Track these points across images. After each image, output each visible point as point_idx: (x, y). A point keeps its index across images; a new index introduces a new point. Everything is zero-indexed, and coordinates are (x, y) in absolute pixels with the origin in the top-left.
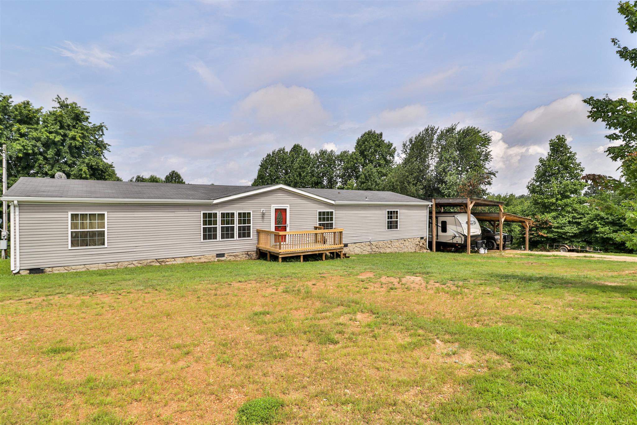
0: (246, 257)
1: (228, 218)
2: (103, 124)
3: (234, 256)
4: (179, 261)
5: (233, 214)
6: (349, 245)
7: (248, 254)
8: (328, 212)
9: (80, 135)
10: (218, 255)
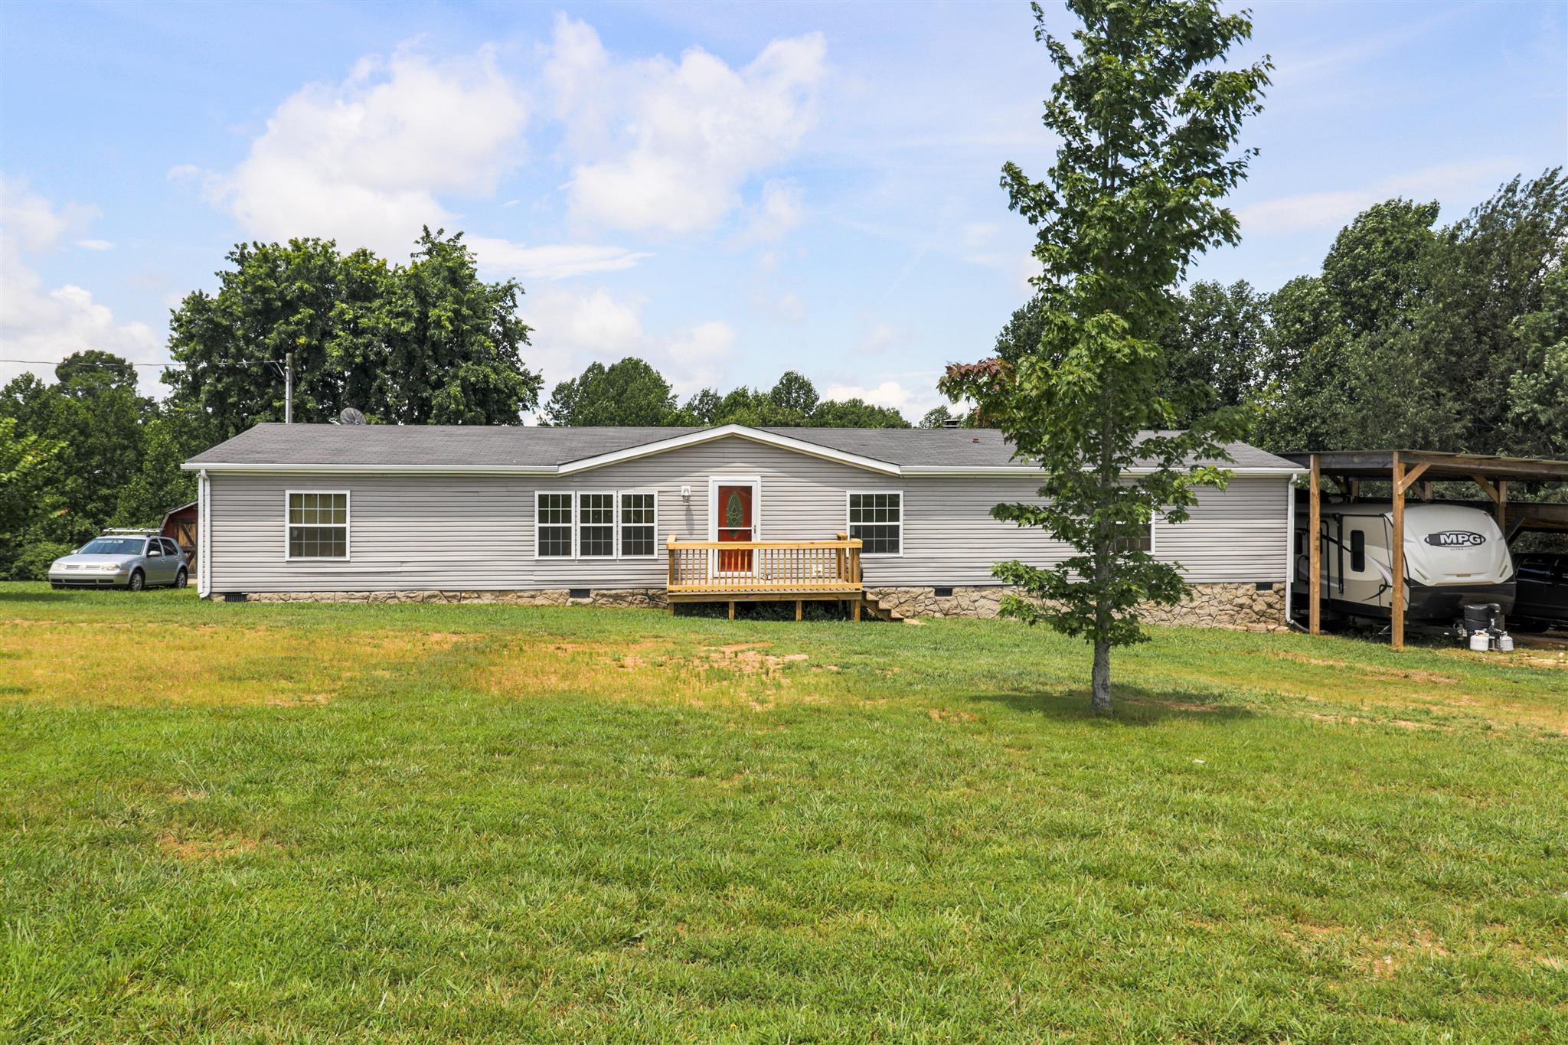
0: (641, 602)
1: (596, 508)
2: (513, 283)
3: (610, 596)
4: (487, 599)
5: (609, 500)
6: (955, 590)
7: (646, 595)
8: (881, 499)
9: (449, 314)
10: (574, 593)
